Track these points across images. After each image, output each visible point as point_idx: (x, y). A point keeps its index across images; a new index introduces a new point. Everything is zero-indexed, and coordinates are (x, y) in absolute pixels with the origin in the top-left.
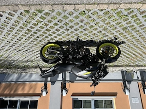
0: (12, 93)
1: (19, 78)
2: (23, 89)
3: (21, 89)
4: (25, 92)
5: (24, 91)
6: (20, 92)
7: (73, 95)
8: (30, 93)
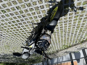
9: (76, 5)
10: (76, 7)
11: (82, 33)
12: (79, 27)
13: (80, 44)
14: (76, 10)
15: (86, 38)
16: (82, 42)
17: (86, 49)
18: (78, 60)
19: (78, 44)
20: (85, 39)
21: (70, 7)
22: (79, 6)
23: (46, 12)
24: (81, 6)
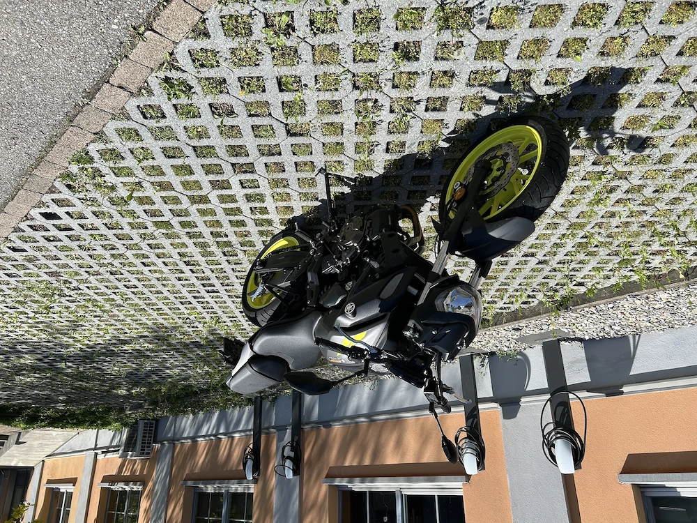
0: (367, 462)
1: (376, 398)
2: (399, 443)
3: (391, 444)
4: (410, 459)
5: (403, 455)
6: (391, 459)
7: (634, 465)
8: (425, 460)
9: (617, 125)
10: (612, 134)
11: (581, 256)
12: (582, 226)
13: (547, 311)
14: (610, 147)
15: (589, 285)
16: (564, 305)
17: (566, 340)
18: (510, 405)
19: (534, 313)
20: (583, 289)
21: (588, 130)
22: (629, 132)
23: (446, 132)
24: (643, 133)
